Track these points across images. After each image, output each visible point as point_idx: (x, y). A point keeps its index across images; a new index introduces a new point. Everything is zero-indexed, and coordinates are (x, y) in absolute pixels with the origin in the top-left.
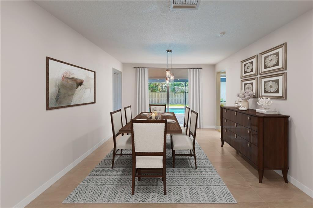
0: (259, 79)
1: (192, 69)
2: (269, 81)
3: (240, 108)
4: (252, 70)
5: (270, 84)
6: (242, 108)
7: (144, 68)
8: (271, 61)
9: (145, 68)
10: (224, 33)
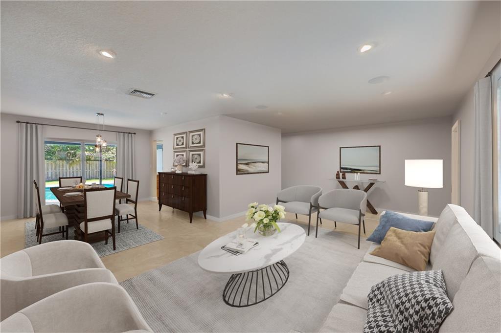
0: (188, 152)
1: (122, 134)
2: (195, 154)
3: (176, 172)
4: (183, 144)
5: (196, 156)
6: (178, 172)
7: (35, 124)
8: (196, 139)
9: (39, 124)
10: (166, 113)
